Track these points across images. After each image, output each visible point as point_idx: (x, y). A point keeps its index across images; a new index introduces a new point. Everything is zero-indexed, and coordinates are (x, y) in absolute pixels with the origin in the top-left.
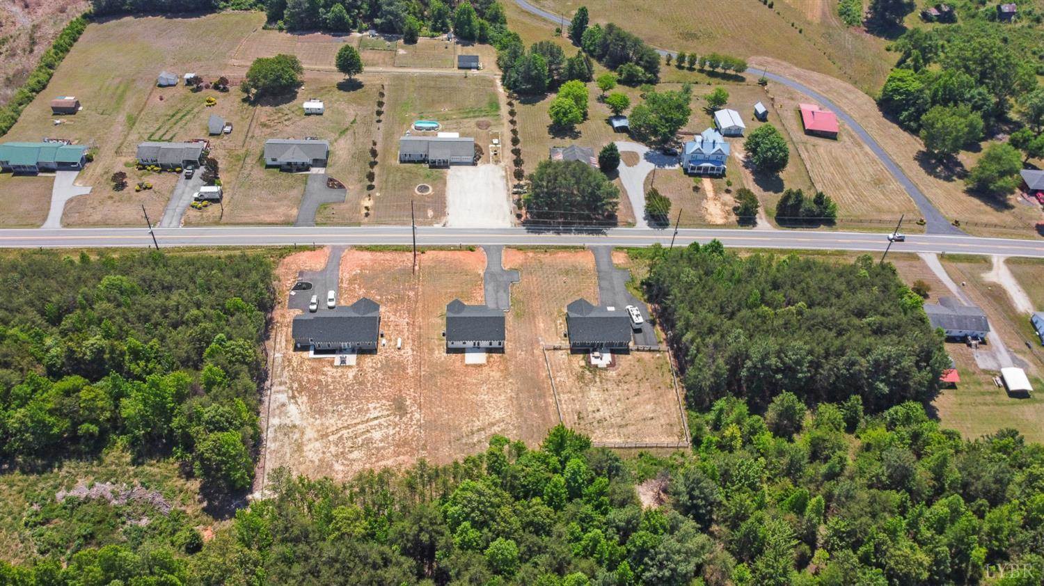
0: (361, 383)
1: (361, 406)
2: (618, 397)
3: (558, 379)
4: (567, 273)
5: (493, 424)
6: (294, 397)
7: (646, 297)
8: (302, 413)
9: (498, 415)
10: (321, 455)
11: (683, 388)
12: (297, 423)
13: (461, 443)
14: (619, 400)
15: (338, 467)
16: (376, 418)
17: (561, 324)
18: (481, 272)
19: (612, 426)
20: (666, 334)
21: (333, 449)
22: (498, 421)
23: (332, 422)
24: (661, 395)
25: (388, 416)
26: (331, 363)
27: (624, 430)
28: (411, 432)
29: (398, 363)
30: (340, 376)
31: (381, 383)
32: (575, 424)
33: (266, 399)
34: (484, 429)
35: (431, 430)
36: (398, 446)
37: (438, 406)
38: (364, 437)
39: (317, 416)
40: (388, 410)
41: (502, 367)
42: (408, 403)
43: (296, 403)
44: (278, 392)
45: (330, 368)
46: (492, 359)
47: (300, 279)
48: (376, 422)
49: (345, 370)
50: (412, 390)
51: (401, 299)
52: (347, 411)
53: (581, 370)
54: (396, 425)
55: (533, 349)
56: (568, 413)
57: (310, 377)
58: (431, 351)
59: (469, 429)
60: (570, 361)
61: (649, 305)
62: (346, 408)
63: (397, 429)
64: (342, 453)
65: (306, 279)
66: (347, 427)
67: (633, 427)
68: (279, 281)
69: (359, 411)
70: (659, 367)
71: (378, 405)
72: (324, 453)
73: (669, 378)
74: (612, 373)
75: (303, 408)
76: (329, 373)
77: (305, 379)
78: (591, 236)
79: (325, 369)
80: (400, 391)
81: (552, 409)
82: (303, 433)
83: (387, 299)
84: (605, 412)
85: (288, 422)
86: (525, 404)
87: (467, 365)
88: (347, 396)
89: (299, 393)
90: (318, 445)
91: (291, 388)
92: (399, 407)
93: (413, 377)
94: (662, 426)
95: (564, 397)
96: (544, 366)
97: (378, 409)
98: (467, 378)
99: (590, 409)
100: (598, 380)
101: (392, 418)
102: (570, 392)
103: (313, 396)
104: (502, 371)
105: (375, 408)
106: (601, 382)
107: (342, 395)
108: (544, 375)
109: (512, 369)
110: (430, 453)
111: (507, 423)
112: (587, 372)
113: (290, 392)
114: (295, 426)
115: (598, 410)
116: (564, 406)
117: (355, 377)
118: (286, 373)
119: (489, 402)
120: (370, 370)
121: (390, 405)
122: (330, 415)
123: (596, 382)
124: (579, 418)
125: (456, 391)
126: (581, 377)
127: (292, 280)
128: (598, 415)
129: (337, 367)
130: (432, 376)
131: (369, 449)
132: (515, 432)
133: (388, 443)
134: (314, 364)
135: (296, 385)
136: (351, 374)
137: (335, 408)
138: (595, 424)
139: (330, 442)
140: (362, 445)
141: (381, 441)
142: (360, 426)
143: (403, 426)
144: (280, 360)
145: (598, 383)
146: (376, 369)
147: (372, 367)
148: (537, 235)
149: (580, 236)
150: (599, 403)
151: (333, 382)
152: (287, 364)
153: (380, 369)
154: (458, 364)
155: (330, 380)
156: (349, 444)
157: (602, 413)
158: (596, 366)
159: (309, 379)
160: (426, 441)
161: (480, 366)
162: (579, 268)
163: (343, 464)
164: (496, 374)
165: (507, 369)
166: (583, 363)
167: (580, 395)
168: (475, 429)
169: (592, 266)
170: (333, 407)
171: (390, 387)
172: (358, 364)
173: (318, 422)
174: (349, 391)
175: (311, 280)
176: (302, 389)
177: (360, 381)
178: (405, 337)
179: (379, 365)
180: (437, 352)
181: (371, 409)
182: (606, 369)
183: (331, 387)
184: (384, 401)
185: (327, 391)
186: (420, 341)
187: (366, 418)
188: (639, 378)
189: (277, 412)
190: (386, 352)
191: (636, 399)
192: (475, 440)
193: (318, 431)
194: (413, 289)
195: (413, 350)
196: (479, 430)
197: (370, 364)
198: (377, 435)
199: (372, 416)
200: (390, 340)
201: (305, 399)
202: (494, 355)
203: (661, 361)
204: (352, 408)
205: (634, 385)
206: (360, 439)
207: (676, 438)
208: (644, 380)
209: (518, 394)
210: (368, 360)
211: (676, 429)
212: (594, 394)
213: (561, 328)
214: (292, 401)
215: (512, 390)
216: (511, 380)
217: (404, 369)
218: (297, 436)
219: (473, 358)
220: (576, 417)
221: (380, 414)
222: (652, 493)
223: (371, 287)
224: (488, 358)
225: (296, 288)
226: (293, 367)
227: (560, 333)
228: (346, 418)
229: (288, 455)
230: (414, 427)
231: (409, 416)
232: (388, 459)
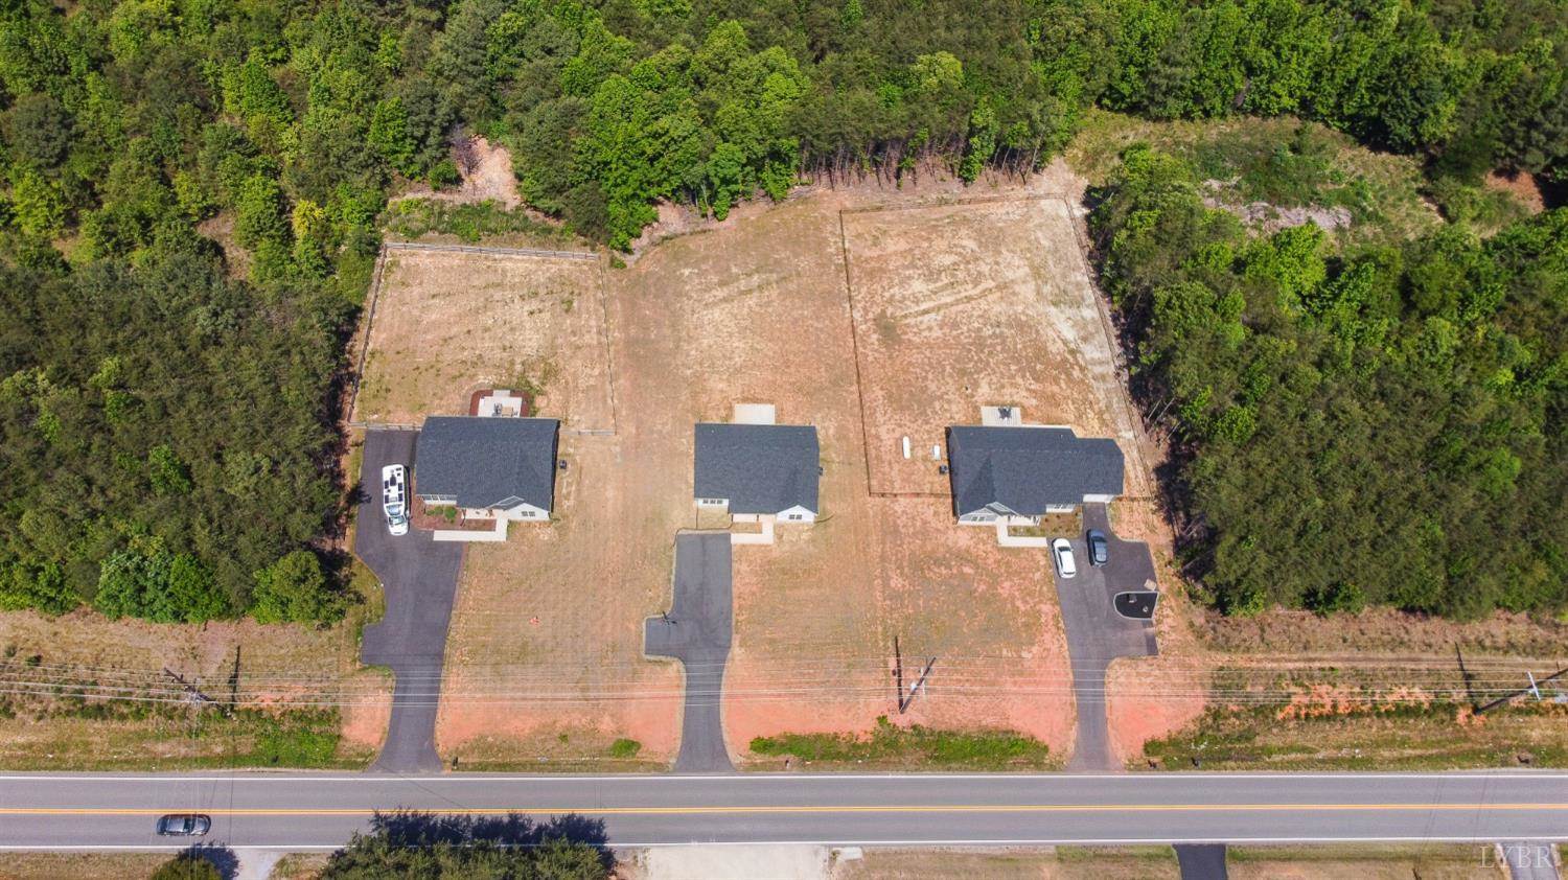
0: (963, 373)
1: (954, 333)
2: (487, 335)
3: (596, 372)
4: (524, 653)
5: (724, 300)
6: (1073, 352)
7: (345, 571)
8: (1051, 325)
9: (716, 314)
10: (1000, 260)
11: (350, 352)
12: (1053, 309)
13: (778, 273)
14: (486, 330)
15: (971, 244)
16: (926, 312)
17: (567, 497)
18: (737, 651)
19: (513, 287)
20: (337, 463)
21: (985, 269)
22: (715, 304)
23: (997, 308)
24: (400, 338)
25: (906, 316)
26: (1025, 415)
27: (493, 278)
28: (864, 290)
29: (902, 409)
30: (1003, 387)
31: (927, 372)
32: (580, 294)
33: (1118, 350)
34: (742, 293)
35: (830, 293)
36: (882, 270)
37: (821, 330)
38: (939, 284)
39: (1023, 318)
40: (907, 325)
41: (704, 398)
42: (875, 337)
43: (1065, 342)
44: (1101, 363)
45: (1026, 402)
46: (723, 413)
47: (1151, 630)
48: (924, 306)
49: (997, 398)
50: (870, 359)
51: (919, 566)
52: (976, 325)
53: (547, 388)
54: (891, 300)
55: (638, 435)
56: (588, 312)
57: (1055, 389)
58: (842, 435)
59: (767, 293)
60: (565, 408)
61: (345, 546)
62: (979, 330)
63: (887, 295)
64: (968, 263)
65: (1136, 627)
66: (969, 299)
67: (476, 283)
68: (1191, 625)
69: (955, 325)
70: (383, 393)
71: (926, 333)
72: (997, 263)
73: (370, 372)
74: (484, 379)
75: (1051, 334)
76: (1025, 394)
77: (1063, 385)
78: (422, 812)
79: (1034, 402)
80: (890, 357)
81: (618, 319)
82: (1038, 292)
83: (949, 567)
84: (520, 310)
85: (1069, 312)
86: (667, 332)
87: (771, 402)
88: (982, 351)
89: (1065, 360)
90: (1010, 275)
91: (1082, 369)
92: (888, 330)
93: (870, 381)
94: (421, 284)
95: (591, 338)
96: (620, 399)
97: (923, 327)
98: (770, 378)
99: (546, 316)
100: (518, 367)
101: (899, 313)
102: (578, 348)
103: (1041, 352)
104: (704, 390)
105: (930, 329)
106: (512, 363)
107: (990, 353)
108: (621, 381)
109: (684, 395)
110: (830, 260)
111: (699, 301)
112: (535, 382)
113: (1082, 363)
114: (1055, 304)
115: (532, 313)
116: (593, 323)
117: (976, 385)
118: (1101, 395)
119: (731, 335)
120: (951, 397)
121: (906, 333)
122: (1003, 319)
123: (523, 364)
124: (570, 302)
125: (791, 357)
126: (550, 373)
127: (1164, 628)
128: (535, 305)
129: (1016, 405)
130: (835, 383)
131: (928, 266)
132: (687, 288)
133: (899, 274)
134: (1056, 413)
135: (1076, 373)
136: (984, 390)
137: (998, 331)
138: (542, 291)
139: (993, 279)
140: (940, 272)
141: (910, 278)
142: (949, 300)
143: (878, 298)
144: (1120, 426)
145: (518, 360)
146: (941, 397)
147: (949, 402)
148: (579, 812)
149: (455, 812)
150: (528, 325)
151: (1013, 377)
152: (1106, 416)
153: (933, 399)
154: (789, 406)
155: (1019, 380)
156: (961, 275)
157: (527, 308)
158: (514, 393)
159: (1058, 384)
160: (838, 276)
161: (745, 400)
162: (488, 669)
163: (964, 247)
164: (717, 384)
165: (694, 395)
166: (540, 402)
167: (560, 341)
168: (756, 294)
169: (453, 678)
170: (1002, 333)
171: (910, 363)
172: (976, 409)
173: (1020, 308)
174: (981, 360)
175: (1124, 626)
176: (1063, 366)
177: (966, 377)
178: (896, 467)
179: (937, 405)
180: (831, 432)
181: (936, 328)
182: (495, 387)
183: (1013, 367)
184: (916, 339)
185: (1019, 362)
186: (867, 456)
187: (942, 312)
188: (433, 371)
189: (1091, 328)
190: (929, 432)
191: (455, 330)
192: (756, 277)
193: (1014, 294)
194: (896, 596)
195: (878, 437)
196: (750, 291)
197: (954, 408)
198: (918, 286)
199: (933, 315)
200: (925, 459)
201: (1053, 348)
202: (718, 422)
203: (374, 404)
204: (969, 330)
205: (447, 358)
206: (946, 281)
207: (403, 262)
208: (422, 368)
209: (677, 347)
210: (959, 416)
211: (398, 275)
212: (531, 342)
213: (569, 484)
214: (1072, 346)
215: (688, 355)
216: (689, 372)
217: (889, 397)
218: (1047, 289)
219: (760, 415)
220: (575, 304)
221: (920, 318)
222: (480, 182)
223: (988, 603)
224: (730, 415)
225: (1149, 600)
226: (1091, 408)
227: (573, 472)
228: (975, 313)
229: (1050, 263)
230: (859, 297)
231: (871, 316)
232: (895, 253)
